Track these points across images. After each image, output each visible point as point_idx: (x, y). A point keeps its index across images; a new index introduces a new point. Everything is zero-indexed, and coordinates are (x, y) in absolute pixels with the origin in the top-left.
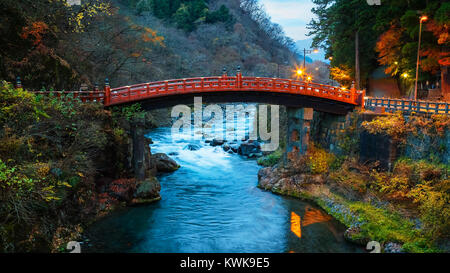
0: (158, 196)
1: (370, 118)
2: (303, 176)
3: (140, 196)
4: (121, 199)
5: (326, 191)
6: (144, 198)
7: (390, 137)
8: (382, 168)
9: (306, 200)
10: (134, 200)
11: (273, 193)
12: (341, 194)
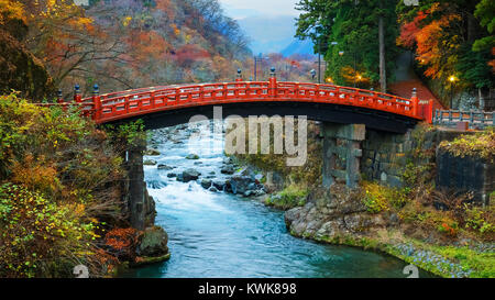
0: (166, 252)
1: (451, 136)
2: (357, 217)
3: (145, 252)
4: (123, 258)
5: (397, 235)
6: (151, 255)
7: (483, 160)
8: (477, 200)
9: (371, 249)
10: (138, 259)
11: (318, 242)
12: (419, 238)
